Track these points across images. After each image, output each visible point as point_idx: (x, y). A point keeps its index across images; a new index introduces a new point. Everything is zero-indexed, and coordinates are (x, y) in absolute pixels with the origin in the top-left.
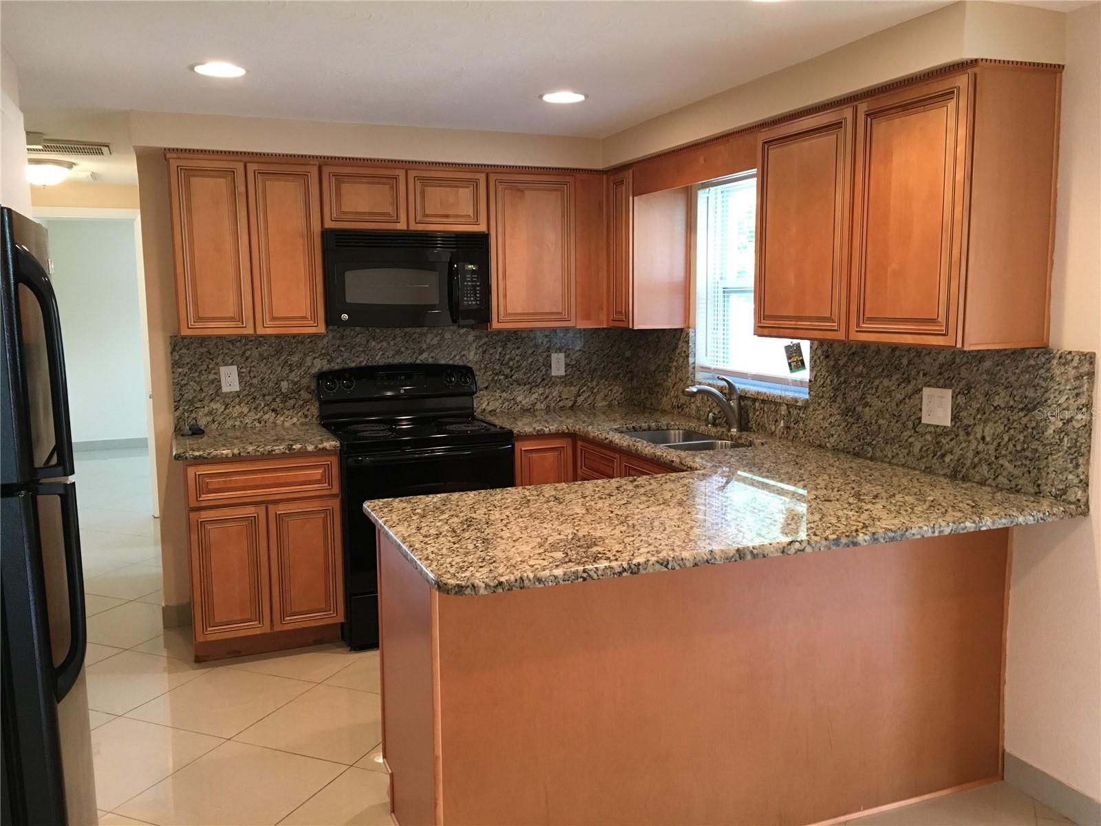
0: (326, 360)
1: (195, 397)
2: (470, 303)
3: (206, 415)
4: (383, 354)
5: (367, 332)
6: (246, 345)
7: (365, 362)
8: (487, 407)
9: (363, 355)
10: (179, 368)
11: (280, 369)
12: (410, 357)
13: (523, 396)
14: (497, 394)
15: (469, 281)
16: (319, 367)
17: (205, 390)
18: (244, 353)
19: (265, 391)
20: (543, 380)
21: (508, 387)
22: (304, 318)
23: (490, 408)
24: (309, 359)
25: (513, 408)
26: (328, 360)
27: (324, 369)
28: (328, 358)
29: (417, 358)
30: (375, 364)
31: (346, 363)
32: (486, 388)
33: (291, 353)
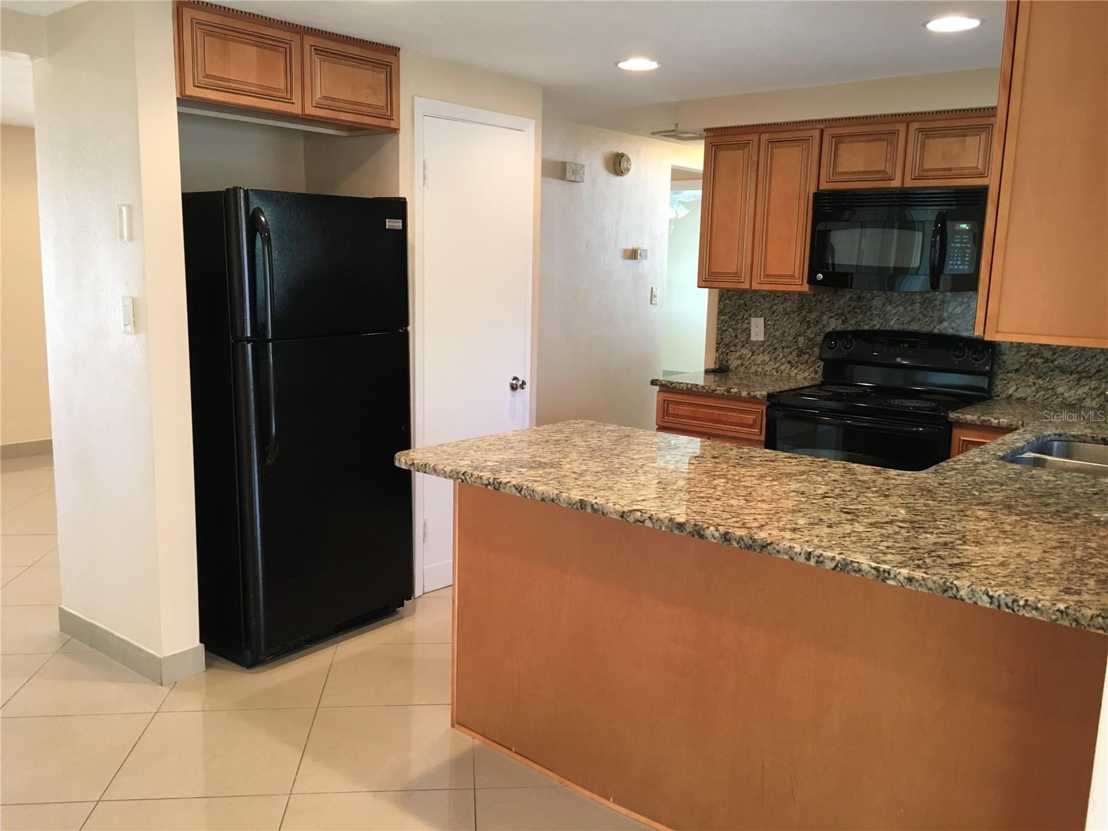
0: (841, 320)
1: (731, 342)
2: (956, 267)
3: (737, 358)
4: (898, 319)
5: (885, 295)
6: (774, 300)
7: (878, 326)
8: (1015, 393)
9: (877, 318)
10: (722, 315)
11: (799, 325)
12: (928, 325)
13: (1066, 387)
14: (1031, 380)
15: (958, 243)
16: (834, 326)
17: (739, 336)
18: (772, 307)
19: (784, 344)
20: (1100, 371)
21: (1046, 373)
22: (792, 276)
23: (1018, 395)
24: (825, 317)
25: (1050, 400)
26: (843, 321)
27: (838, 329)
28: (843, 318)
29: (935, 327)
30: (890, 329)
31: (859, 325)
32: (1017, 370)
33: (810, 311)
